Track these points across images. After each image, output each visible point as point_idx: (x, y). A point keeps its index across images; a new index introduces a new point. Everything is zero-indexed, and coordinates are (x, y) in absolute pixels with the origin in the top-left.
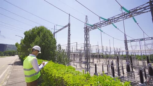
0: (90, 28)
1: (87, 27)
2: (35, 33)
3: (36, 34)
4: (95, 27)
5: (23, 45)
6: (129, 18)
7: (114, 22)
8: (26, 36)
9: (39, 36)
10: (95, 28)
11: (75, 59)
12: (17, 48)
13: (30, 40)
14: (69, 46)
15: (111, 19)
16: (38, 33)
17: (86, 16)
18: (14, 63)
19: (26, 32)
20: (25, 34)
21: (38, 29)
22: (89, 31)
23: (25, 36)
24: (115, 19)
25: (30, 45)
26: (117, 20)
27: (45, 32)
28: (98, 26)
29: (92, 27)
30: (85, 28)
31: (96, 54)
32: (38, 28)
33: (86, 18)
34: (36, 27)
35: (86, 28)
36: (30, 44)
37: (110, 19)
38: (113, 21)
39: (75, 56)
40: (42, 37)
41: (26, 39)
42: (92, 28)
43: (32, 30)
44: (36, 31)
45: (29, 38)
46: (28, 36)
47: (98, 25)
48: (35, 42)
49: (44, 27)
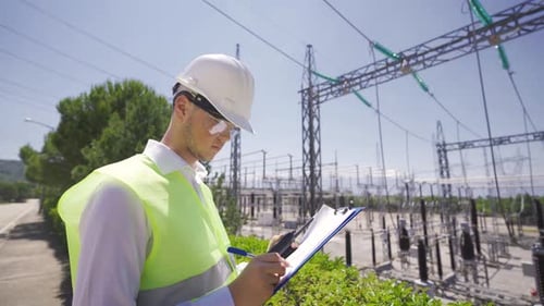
0: (325, 92)
1: (311, 86)
2: (103, 104)
3: (110, 109)
4: (342, 85)
5: (51, 155)
6: (487, 47)
7: (422, 66)
8: (66, 119)
9: (123, 117)
10: (344, 91)
11: (255, 212)
12: (26, 167)
13: (81, 131)
14: (235, 162)
15: (412, 53)
16: (119, 107)
17: (309, 46)
18: (12, 232)
19: (68, 101)
20: (62, 108)
21: (117, 90)
22: (318, 103)
23: (63, 118)
24: (426, 56)
25: (83, 151)
26: (435, 56)
27: (145, 100)
28: (357, 84)
29: (332, 86)
30: (302, 91)
31: (331, 196)
32: (118, 86)
33: (309, 55)
34: (109, 83)
35: (309, 90)
36: (83, 146)
37: (407, 54)
38: (418, 63)
39: (256, 201)
40: (134, 118)
41: (67, 130)
42: (332, 93)
43: (93, 92)
44: (111, 99)
45: (80, 127)
46: (75, 118)
47: (358, 81)
48: (103, 138)
49: (142, 85)
